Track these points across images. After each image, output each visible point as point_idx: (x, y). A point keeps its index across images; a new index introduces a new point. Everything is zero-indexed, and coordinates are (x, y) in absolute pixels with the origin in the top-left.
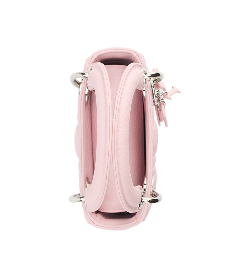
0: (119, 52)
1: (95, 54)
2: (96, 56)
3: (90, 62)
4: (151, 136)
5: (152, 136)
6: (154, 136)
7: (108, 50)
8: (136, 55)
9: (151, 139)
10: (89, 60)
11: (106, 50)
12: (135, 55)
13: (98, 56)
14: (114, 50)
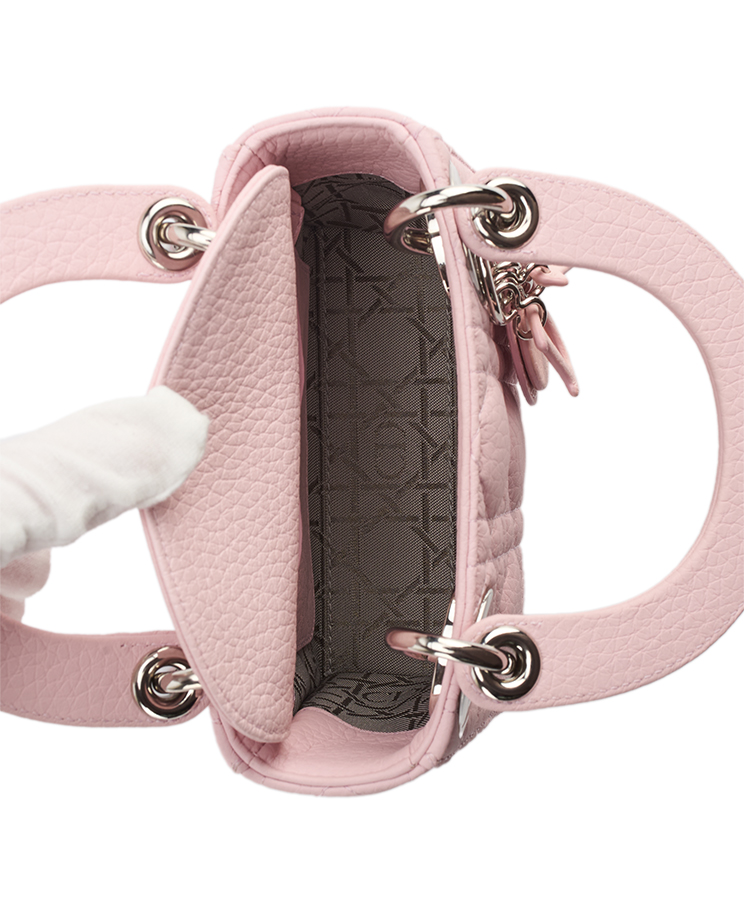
0: (342, 126)
1: (252, 134)
2: (254, 143)
3: (231, 166)
4: (471, 443)
5: (476, 441)
6: (482, 443)
7: (299, 119)
8: (407, 133)
9: (471, 453)
10: (229, 158)
11: (294, 120)
12: (401, 133)
13: (264, 144)
14: (324, 116)
